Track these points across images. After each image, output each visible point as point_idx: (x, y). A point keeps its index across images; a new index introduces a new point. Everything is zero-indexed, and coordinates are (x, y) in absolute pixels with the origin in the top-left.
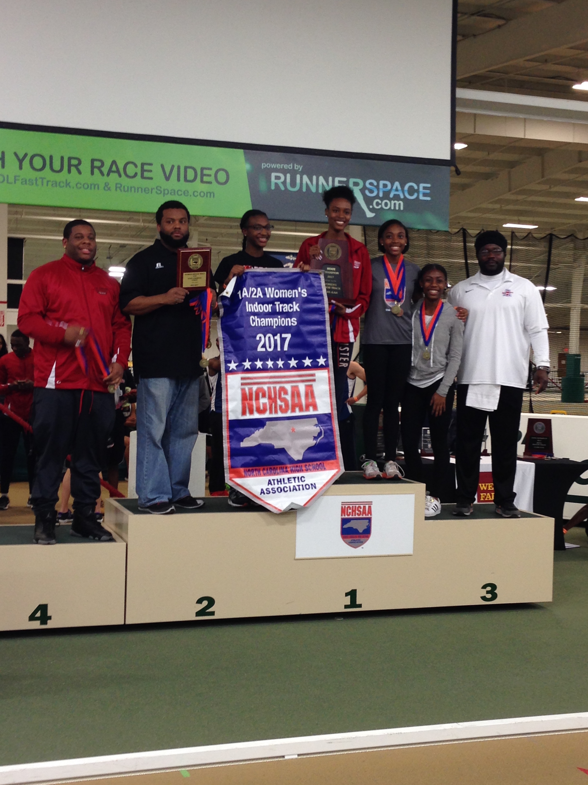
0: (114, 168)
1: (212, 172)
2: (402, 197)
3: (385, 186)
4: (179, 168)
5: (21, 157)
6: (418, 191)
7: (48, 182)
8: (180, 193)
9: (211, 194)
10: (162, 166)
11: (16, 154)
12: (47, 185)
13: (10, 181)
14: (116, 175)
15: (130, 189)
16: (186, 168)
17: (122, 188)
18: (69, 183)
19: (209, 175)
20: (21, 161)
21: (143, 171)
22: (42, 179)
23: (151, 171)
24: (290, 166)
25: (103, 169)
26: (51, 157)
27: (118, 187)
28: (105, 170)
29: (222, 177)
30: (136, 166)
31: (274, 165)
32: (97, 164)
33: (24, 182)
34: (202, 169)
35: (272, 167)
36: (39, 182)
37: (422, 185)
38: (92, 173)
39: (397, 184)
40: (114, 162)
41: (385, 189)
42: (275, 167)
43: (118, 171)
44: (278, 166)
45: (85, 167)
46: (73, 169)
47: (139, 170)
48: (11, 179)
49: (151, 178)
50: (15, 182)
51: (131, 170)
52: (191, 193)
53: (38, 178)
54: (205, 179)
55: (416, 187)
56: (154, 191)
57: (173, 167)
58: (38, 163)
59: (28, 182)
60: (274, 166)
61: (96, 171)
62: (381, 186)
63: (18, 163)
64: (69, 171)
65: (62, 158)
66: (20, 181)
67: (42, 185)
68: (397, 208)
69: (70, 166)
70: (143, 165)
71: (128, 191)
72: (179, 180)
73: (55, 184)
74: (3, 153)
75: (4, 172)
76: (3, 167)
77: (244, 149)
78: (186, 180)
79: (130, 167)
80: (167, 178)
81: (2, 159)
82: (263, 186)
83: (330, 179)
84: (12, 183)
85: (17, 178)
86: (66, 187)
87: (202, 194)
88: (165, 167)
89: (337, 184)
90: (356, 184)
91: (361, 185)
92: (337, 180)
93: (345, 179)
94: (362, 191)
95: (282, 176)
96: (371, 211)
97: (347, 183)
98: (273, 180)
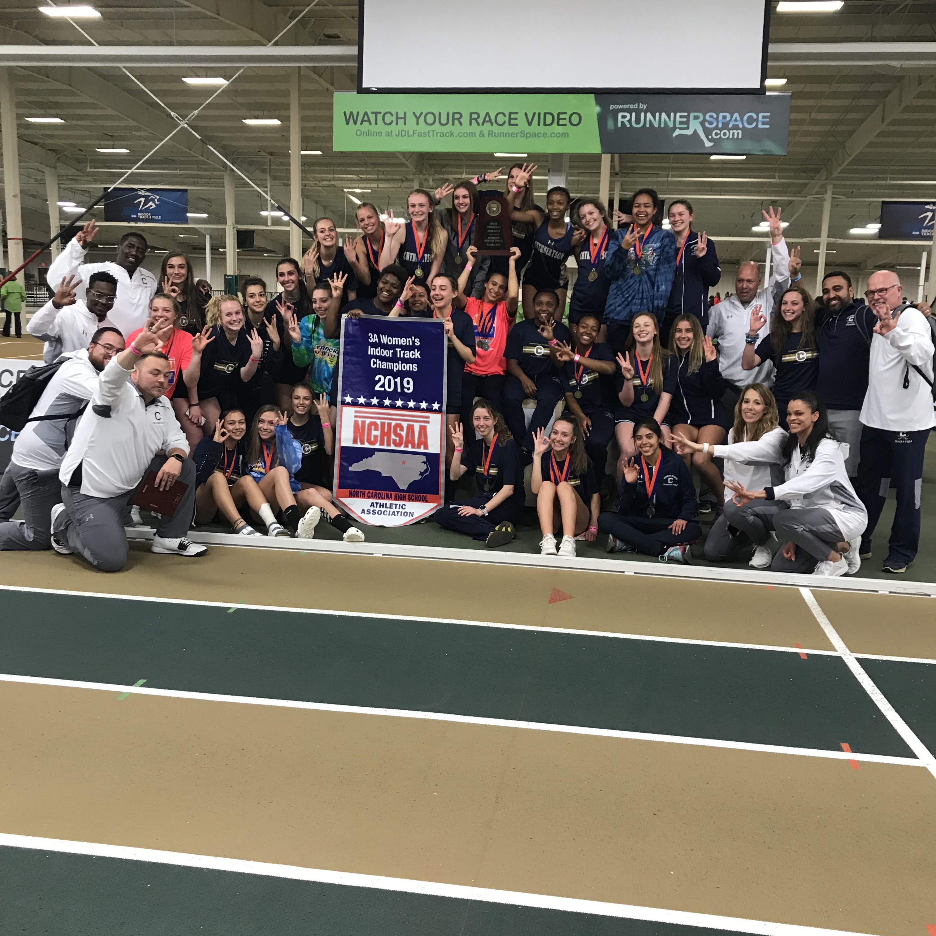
0: (487, 119)
1: (567, 116)
2: (741, 126)
3: (724, 117)
4: (539, 114)
5: (418, 115)
6: (757, 120)
7: (437, 133)
8: (539, 135)
9: (566, 135)
10: (526, 114)
11: (414, 113)
12: (437, 136)
13: (409, 134)
14: (489, 124)
15: (500, 135)
16: (545, 114)
17: (493, 134)
18: (453, 132)
19: (565, 119)
20: (418, 118)
21: (510, 119)
22: (433, 131)
23: (516, 119)
24: (635, 106)
25: (478, 120)
26: (440, 113)
27: (491, 134)
28: (480, 120)
29: (575, 120)
30: (505, 115)
31: (621, 105)
32: (475, 116)
33: (420, 135)
34: (559, 114)
36: (431, 134)
37: (761, 115)
38: (471, 124)
39: (736, 115)
40: (488, 114)
41: (725, 121)
42: (622, 108)
43: (490, 121)
44: (625, 106)
45: (465, 120)
46: (456, 122)
47: (507, 119)
48: (411, 133)
49: (517, 125)
50: (413, 136)
51: (501, 119)
52: (549, 134)
53: (430, 131)
54: (561, 122)
55: (755, 116)
56: (519, 135)
57: (534, 114)
58: (430, 119)
59: (423, 134)
60: (620, 107)
61: (474, 122)
62: (720, 118)
63: (415, 120)
64: (453, 124)
65: (448, 114)
66: (418, 134)
67: (433, 136)
68: (735, 137)
69: (454, 119)
70: (510, 114)
71: (498, 136)
72: (539, 124)
73: (443, 135)
74: (405, 114)
75: (405, 128)
76: (405, 124)
77: (595, 93)
78: (545, 124)
79: (500, 116)
80: (530, 124)
81: (405, 118)
82: (610, 125)
83: (672, 114)
84: (411, 136)
85: (415, 132)
86: (451, 136)
87: (558, 135)
88: (528, 114)
89: (678, 119)
90: (696, 118)
91: (701, 119)
92: (678, 114)
93: (686, 114)
94: (702, 124)
95: (628, 115)
96: (710, 140)
97: (688, 117)
98: (620, 119)
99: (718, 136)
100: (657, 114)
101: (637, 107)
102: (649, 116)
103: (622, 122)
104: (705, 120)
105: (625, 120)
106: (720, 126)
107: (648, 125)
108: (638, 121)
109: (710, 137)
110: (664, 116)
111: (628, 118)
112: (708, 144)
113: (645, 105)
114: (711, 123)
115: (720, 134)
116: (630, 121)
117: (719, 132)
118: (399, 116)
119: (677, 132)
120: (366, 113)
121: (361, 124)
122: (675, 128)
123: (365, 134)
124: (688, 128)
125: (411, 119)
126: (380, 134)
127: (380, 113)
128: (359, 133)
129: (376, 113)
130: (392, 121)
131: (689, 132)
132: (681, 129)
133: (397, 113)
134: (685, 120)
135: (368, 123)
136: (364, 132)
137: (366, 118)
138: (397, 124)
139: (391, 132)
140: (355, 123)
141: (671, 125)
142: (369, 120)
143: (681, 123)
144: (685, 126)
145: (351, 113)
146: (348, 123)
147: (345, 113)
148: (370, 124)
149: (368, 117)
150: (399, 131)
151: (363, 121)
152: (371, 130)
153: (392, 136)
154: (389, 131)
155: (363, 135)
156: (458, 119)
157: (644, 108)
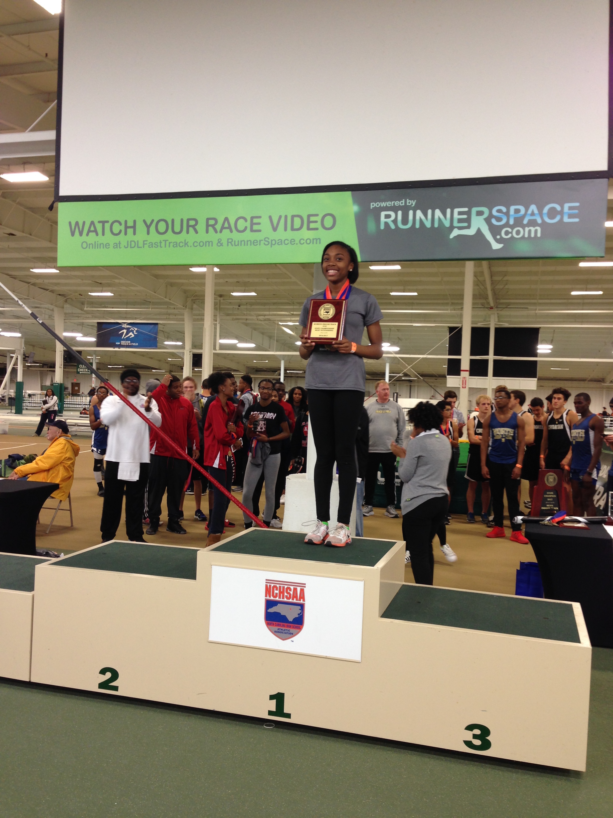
1: (319, 219)
2: (539, 221)
3: (517, 211)
4: (286, 217)
5: (148, 224)
6: (561, 213)
7: (170, 243)
8: (286, 242)
9: (318, 241)
10: (270, 217)
11: (144, 221)
12: (169, 246)
13: (139, 246)
14: (228, 231)
15: (241, 243)
16: (293, 217)
17: (233, 243)
18: (188, 242)
19: (316, 222)
20: (148, 227)
21: (252, 224)
22: (165, 241)
23: (259, 224)
24: (402, 203)
25: (216, 226)
26: (173, 221)
27: (230, 242)
28: (218, 227)
30: (246, 220)
32: (212, 222)
34: (309, 216)
35: (382, 206)
36: (163, 244)
37: (567, 206)
38: (207, 232)
39: (533, 208)
40: (226, 219)
41: (518, 215)
42: (385, 206)
43: (229, 228)
44: (389, 204)
45: (201, 227)
47: (248, 224)
48: (141, 244)
50: (144, 247)
51: (241, 224)
52: (297, 241)
53: (162, 241)
54: (312, 226)
55: (558, 208)
56: (262, 242)
57: (280, 217)
58: (162, 227)
59: (154, 245)
60: (383, 204)
61: (211, 229)
62: (512, 212)
63: (146, 229)
64: (188, 232)
65: (182, 220)
66: (148, 245)
67: (165, 247)
68: (533, 235)
69: (188, 226)
70: (252, 218)
71: (238, 245)
72: (286, 230)
73: (176, 245)
74: (135, 222)
75: (135, 238)
76: (134, 234)
77: (352, 190)
78: (293, 229)
79: (241, 222)
80: (275, 229)
81: (134, 227)
82: (371, 226)
83: (449, 211)
84: (141, 247)
85: (145, 242)
86: (185, 247)
87: (308, 241)
88: (273, 218)
89: (456, 216)
90: (480, 213)
91: (486, 215)
92: (456, 211)
93: (466, 209)
94: (488, 220)
95: (392, 214)
96: (498, 241)
97: (469, 213)
98: (383, 219)
99: (510, 235)
100: (430, 212)
101: (403, 204)
102: (419, 214)
103: (386, 224)
104: (491, 216)
105: (389, 220)
106: (512, 222)
107: (417, 226)
108: (405, 220)
109: (498, 237)
110: (438, 213)
111: (393, 217)
112: (496, 246)
113: (414, 201)
114: (499, 219)
115: (511, 233)
116: (395, 221)
117: (510, 230)
118: (129, 225)
119: (455, 233)
120: (92, 223)
121: (87, 235)
122: (452, 228)
123: (91, 246)
124: (469, 227)
125: (140, 227)
126: (107, 246)
127: (107, 222)
128: (85, 245)
129: (103, 223)
130: (120, 231)
131: (471, 232)
132: (460, 228)
133: (126, 222)
134: (465, 217)
135: (94, 234)
136: (90, 244)
137: (92, 229)
138: (126, 234)
139: (120, 243)
140: (81, 234)
141: (447, 224)
142: (96, 231)
143: (460, 221)
144: (465, 224)
145: (77, 223)
146: (73, 234)
147: (70, 223)
148: (97, 234)
149: (95, 227)
150: (128, 241)
151: (89, 231)
152: (98, 242)
153: (120, 248)
154: (118, 242)
155: (89, 248)
156: (193, 227)
157: (412, 204)
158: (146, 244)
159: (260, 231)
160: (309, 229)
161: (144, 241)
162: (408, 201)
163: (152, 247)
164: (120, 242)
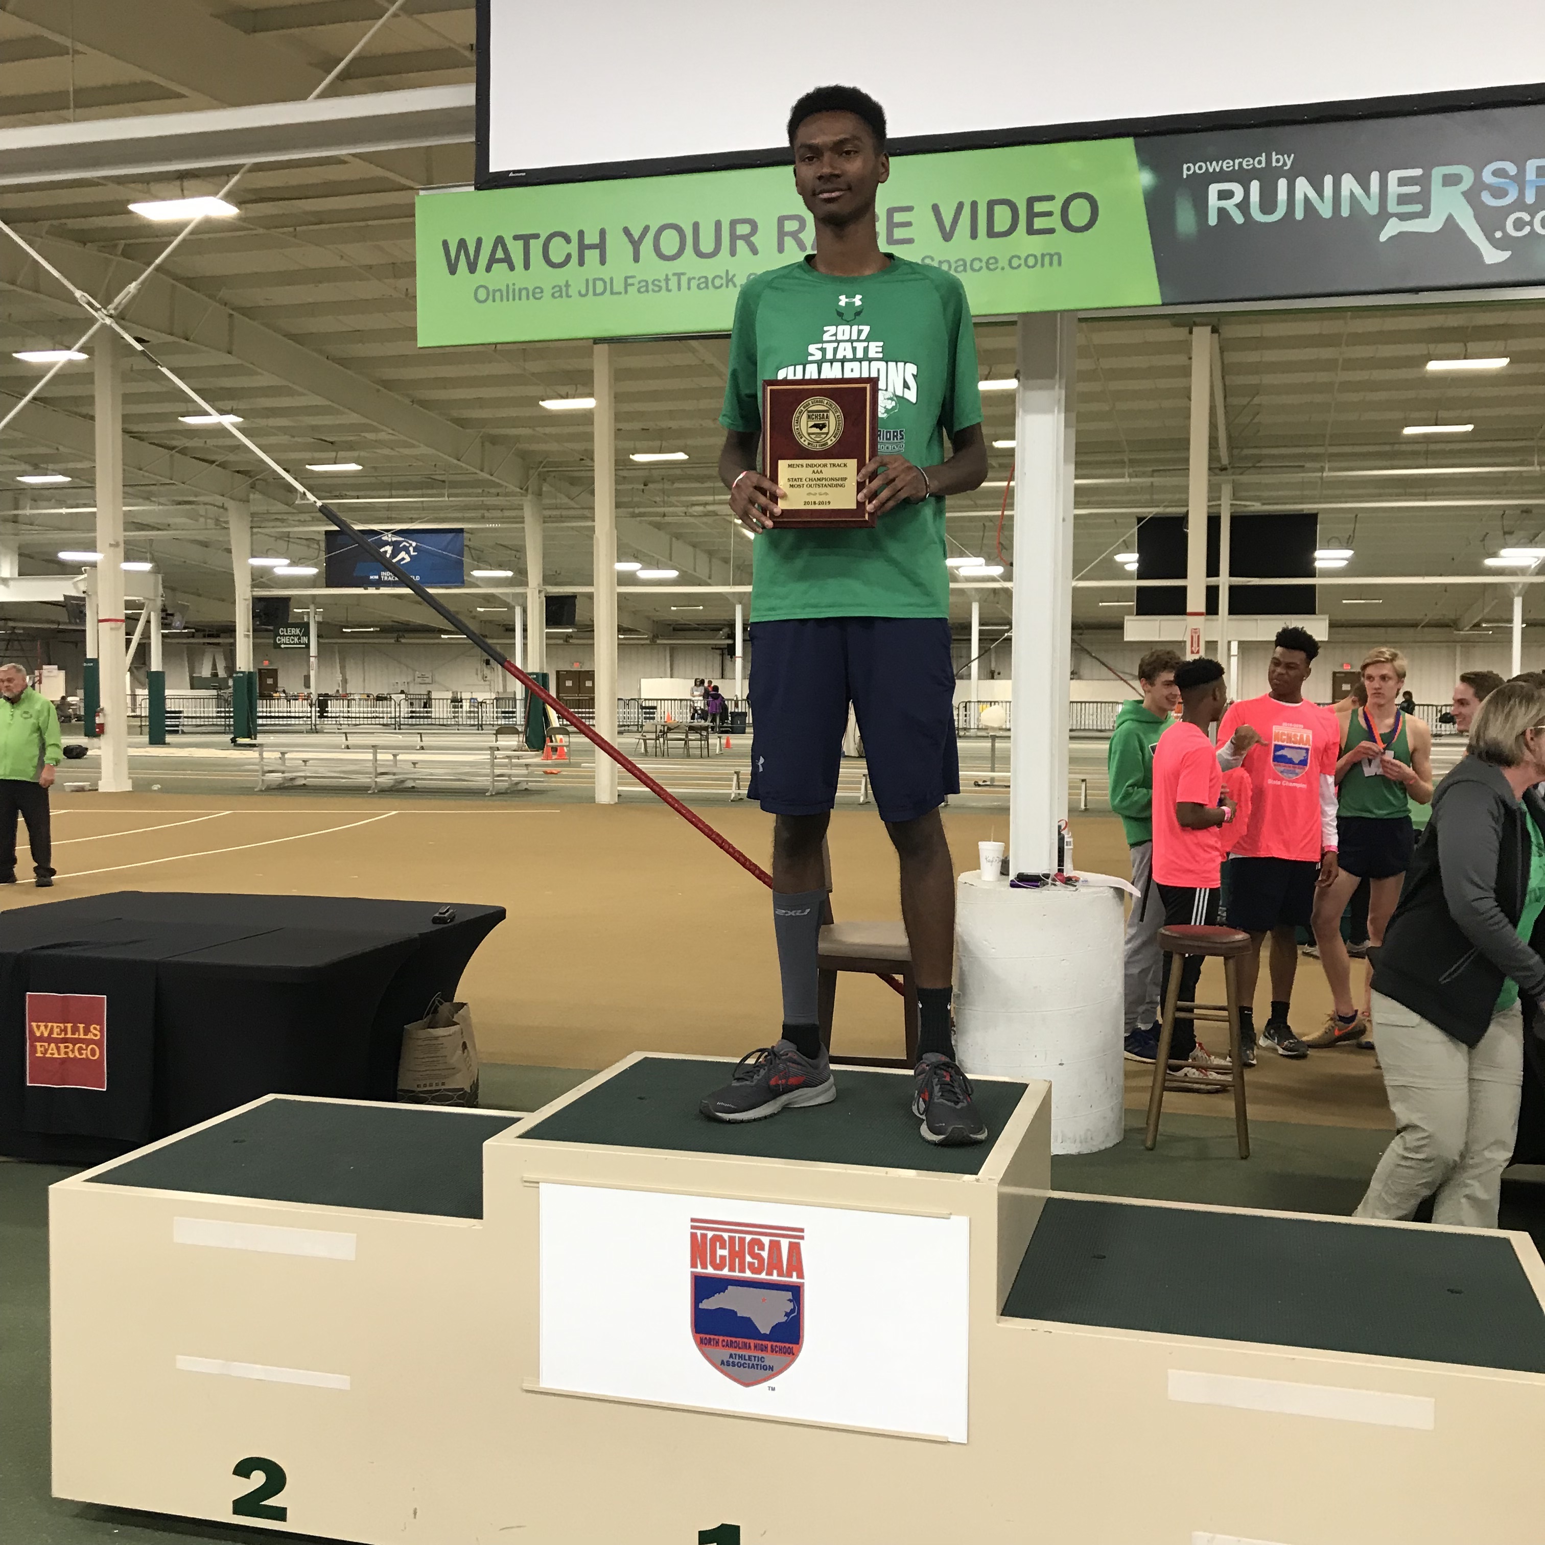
1: (1055, 207)
3: (1542, 171)
4: (974, 205)
5: (636, 236)
7: (689, 280)
8: (977, 265)
9: (1054, 258)
10: (936, 209)
11: (627, 231)
12: (689, 288)
13: (616, 289)
16: (991, 205)
18: (734, 276)
19: (1049, 214)
20: (636, 244)
21: (891, 226)
22: (679, 275)
23: (908, 224)
25: (802, 236)
26: (696, 226)
29: (1079, 213)
31: (1214, 163)
32: (791, 226)
33: (644, 287)
34: (1031, 201)
35: (1211, 170)
36: (673, 283)
38: (781, 249)
42: (1218, 170)
44: (1227, 165)
45: (766, 236)
46: (741, 245)
48: (619, 286)
50: (626, 292)
52: (1003, 262)
53: (670, 276)
54: (1039, 223)
57: (960, 206)
58: (670, 240)
59: (651, 287)
60: (1214, 167)
61: (789, 242)
63: (630, 248)
64: (733, 253)
65: (718, 225)
66: (637, 286)
67: (679, 289)
69: (734, 237)
70: (891, 212)
72: (974, 235)
73: (705, 283)
74: (603, 233)
75: (605, 272)
76: (603, 262)
77: (1136, 135)
78: (991, 233)
80: (947, 236)
81: (601, 246)
82: (1185, 220)
84: (620, 293)
85: (630, 281)
86: (727, 286)
87: (1031, 261)
88: (942, 210)
89: (1393, 188)
90: (1451, 181)
91: (1468, 181)
92: (1393, 176)
93: (1418, 172)
94: (1471, 197)
95: (1237, 189)
96: (1498, 245)
97: (1424, 181)
98: (1213, 202)
99: (1527, 229)
100: (1328, 180)
101: (1263, 165)
102: (1303, 186)
103: (1222, 212)
104: (1479, 185)
105: (1229, 204)
106: (1530, 198)
107: (1299, 215)
108: (1268, 204)
109: (1498, 235)
110: (1348, 182)
111: (1239, 196)
112: (1492, 256)
113: (1289, 157)
114: (1498, 193)
115: (1531, 224)
116: (1244, 206)
117: (1527, 218)
118: (587, 241)
120: (500, 241)
121: (488, 269)
122: (1384, 216)
123: (498, 294)
124: (1425, 214)
125: (618, 246)
126: (536, 294)
127: (536, 236)
128: (482, 294)
129: (526, 239)
130: (569, 257)
131: (1431, 225)
132: (1403, 217)
133: (581, 234)
134: (1416, 189)
135: (505, 265)
136: (494, 291)
137: (500, 254)
138: (581, 263)
139: (567, 285)
140: (472, 268)
141: (1372, 207)
142: (507, 259)
143: (1403, 199)
144: (1418, 208)
145: (462, 244)
146: (453, 270)
147: (445, 244)
148: (512, 268)
149: (505, 250)
150: (587, 281)
151: (492, 260)
152: (514, 284)
153: (568, 296)
154: (562, 283)
155: (494, 301)
156: (746, 238)
157: (1285, 164)
158: (633, 285)
159: (910, 241)
160: (1031, 231)
161: (626, 278)
162: (1274, 157)
163: (647, 291)
164: (567, 282)
